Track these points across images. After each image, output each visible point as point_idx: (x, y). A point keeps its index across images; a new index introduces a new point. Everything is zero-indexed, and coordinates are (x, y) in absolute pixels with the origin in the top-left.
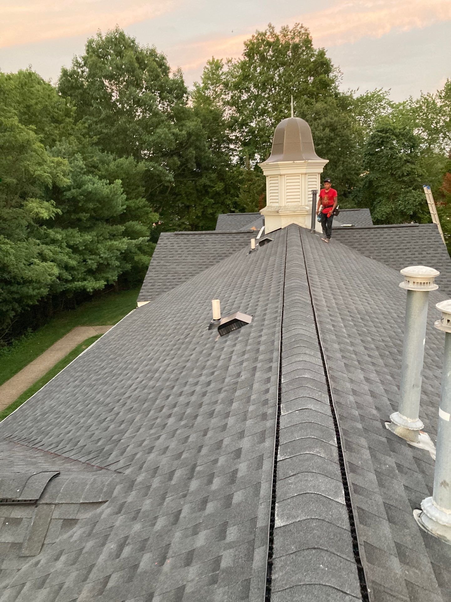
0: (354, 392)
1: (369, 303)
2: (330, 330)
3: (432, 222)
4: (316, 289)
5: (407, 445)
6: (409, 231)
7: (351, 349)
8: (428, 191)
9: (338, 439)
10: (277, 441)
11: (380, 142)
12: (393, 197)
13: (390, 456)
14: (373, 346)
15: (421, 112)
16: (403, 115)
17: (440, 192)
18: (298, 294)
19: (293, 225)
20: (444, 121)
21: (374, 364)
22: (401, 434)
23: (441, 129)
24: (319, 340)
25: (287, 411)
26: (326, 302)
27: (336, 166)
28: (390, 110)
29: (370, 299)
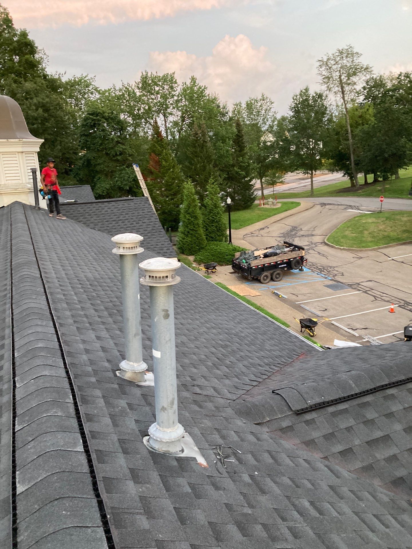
0: (87, 351)
1: (96, 271)
2: (62, 300)
3: (144, 196)
4: (45, 263)
5: (135, 386)
6: (126, 204)
7: (82, 313)
8: (136, 169)
9: (74, 396)
10: (14, 413)
11: (92, 124)
12: (110, 174)
13: (122, 399)
14: (102, 308)
15: (125, 99)
16: (109, 101)
17: (148, 169)
18: (26, 270)
19: (16, 202)
20: (144, 108)
21: (103, 323)
22: (130, 378)
23: (142, 116)
24: (50, 310)
25: (22, 382)
26: (55, 273)
27: (54, 145)
28: (98, 96)
29: (97, 267)
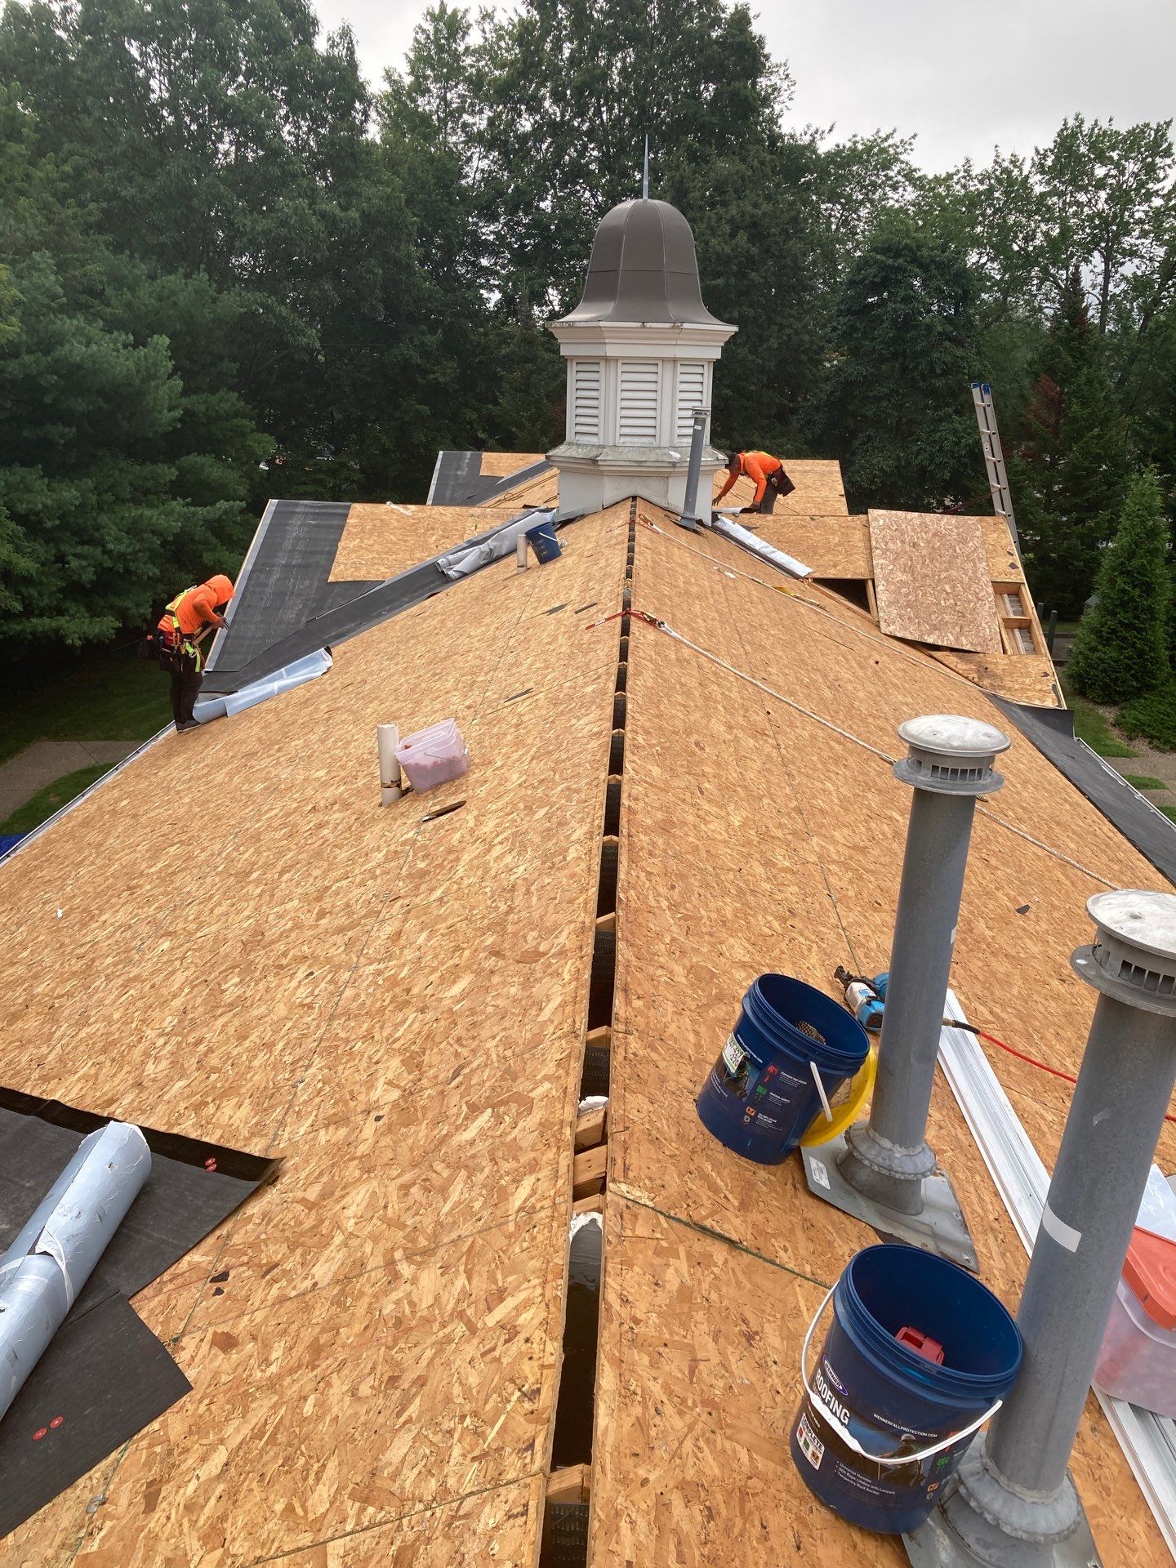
8: (982, 401)
11: (878, 279)
12: (903, 430)
15: (991, 205)
16: (943, 210)
20: (1046, 234)
23: (1036, 257)
28: (911, 194)
